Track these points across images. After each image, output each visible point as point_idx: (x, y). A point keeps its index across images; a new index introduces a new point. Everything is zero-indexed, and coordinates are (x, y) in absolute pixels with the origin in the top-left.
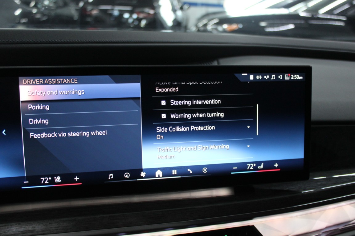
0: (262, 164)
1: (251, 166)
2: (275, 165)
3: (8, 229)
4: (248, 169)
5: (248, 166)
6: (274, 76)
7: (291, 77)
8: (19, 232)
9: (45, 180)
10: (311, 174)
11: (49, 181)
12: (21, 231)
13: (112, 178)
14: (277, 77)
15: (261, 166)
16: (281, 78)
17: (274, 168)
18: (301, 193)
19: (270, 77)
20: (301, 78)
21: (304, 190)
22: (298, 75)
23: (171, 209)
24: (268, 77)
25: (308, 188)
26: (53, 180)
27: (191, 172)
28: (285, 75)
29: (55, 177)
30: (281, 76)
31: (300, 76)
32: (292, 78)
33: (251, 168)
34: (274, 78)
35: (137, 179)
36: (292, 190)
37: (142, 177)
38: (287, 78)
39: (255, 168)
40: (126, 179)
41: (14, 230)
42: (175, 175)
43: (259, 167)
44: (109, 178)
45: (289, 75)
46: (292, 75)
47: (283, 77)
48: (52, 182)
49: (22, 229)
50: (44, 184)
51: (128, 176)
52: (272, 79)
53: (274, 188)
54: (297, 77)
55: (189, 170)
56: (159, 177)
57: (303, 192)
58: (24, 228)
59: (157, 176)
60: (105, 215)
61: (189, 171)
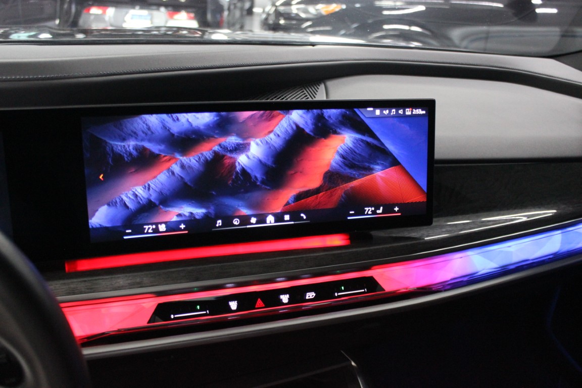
0: (381, 208)
1: (369, 210)
2: (395, 209)
3: (115, 282)
4: (366, 213)
5: (366, 210)
6: (394, 110)
7: (412, 111)
8: (127, 285)
9: (149, 228)
10: (434, 219)
11: (153, 229)
12: (129, 283)
13: (220, 225)
14: (397, 112)
15: (379, 209)
16: (402, 113)
17: (395, 212)
18: (424, 239)
19: (390, 112)
20: (424, 112)
21: (427, 236)
22: (420, 110)
23: (285, 258)
24: (387, 111)
25: (431, 234)
26: (157, 228)
27: (305, 217)
28: (407, 110)
29: (159, 226)
30: (402, 110)
31: (422, 110)
32: (414, 113)
33: (370, 213)
34: (394, 113)
35: (246, 225)
36: (413, 236)
37: (253, 224)
38: (408, 112)
39: (374, 212)
40: (235, 226)
41: (121, 283)
42: (287, 221)
43: (378, 212)
44: (217, 225)
45: (411, 109)
46: (414, 110)
47: (404, 112)
48: (156, 230)
49: (129, 281)
50: (148, 233)
51: (238, 222)
52: (392, 114)
53: (394, 235)
54: (420, 112)
55: (302, 215)
56: (270, 223)
57: (426, 239)
58: (131, 279)
59: (268, 221)
60: (215, 265)
61: (303, 217)
